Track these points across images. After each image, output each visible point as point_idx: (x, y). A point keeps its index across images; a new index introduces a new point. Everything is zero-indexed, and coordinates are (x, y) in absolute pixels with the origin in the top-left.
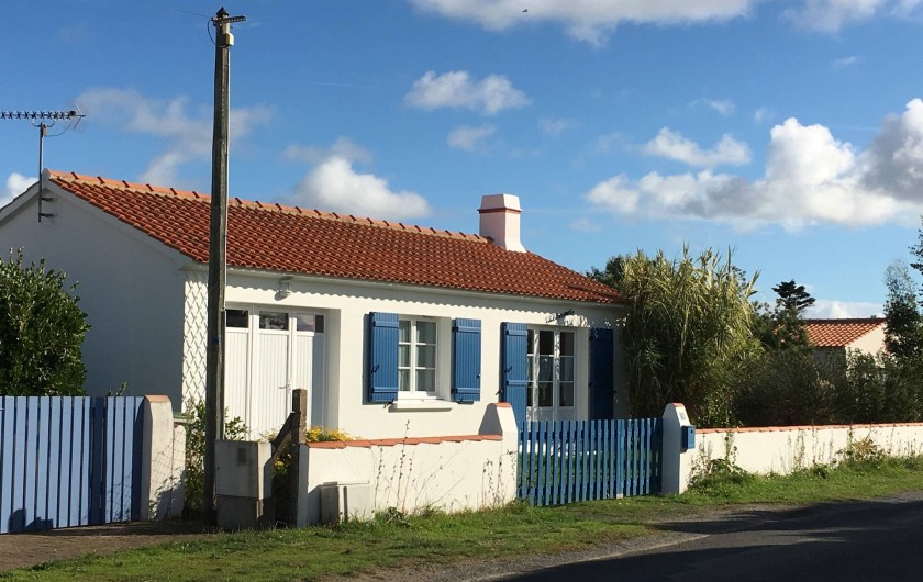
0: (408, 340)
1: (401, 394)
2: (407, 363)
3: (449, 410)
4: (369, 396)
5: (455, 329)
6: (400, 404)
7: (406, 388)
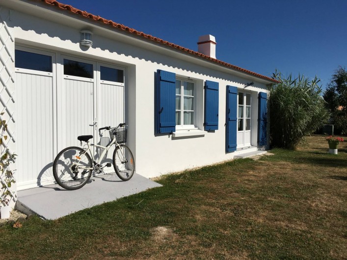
0: (180, 93)
1: (177, 127)
2: (179, 108)
3: (203, 136)
4: (159, 131)
5: (206, 87)
6: (177, 133)
7: (179, 124)
